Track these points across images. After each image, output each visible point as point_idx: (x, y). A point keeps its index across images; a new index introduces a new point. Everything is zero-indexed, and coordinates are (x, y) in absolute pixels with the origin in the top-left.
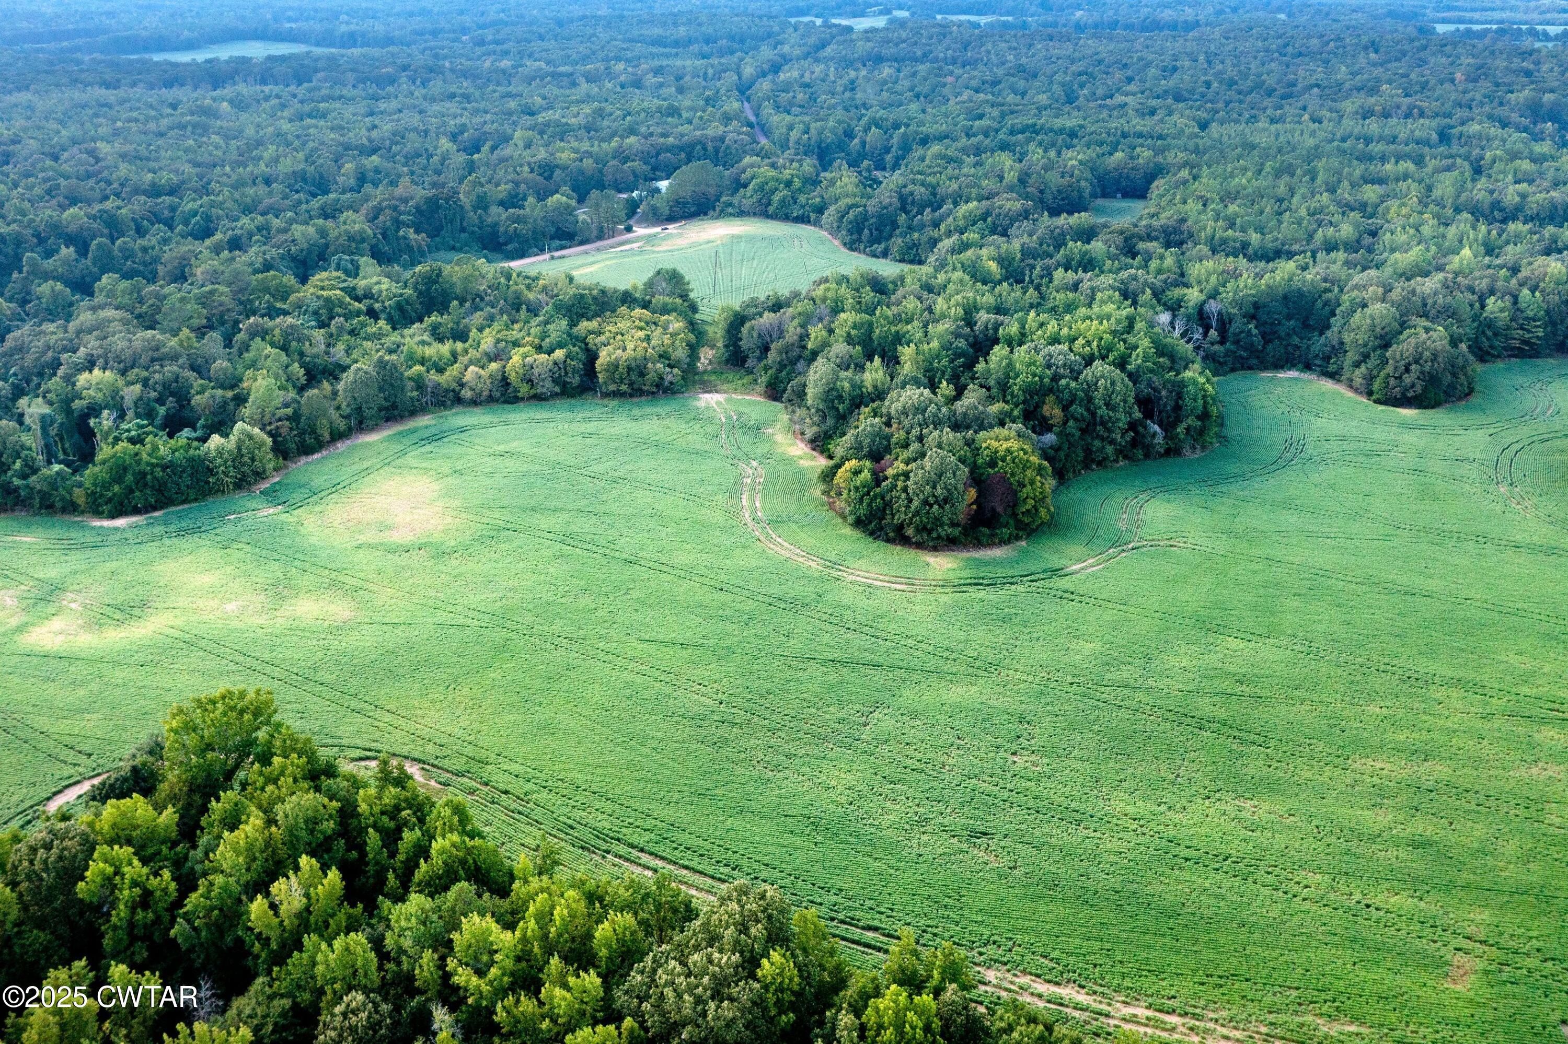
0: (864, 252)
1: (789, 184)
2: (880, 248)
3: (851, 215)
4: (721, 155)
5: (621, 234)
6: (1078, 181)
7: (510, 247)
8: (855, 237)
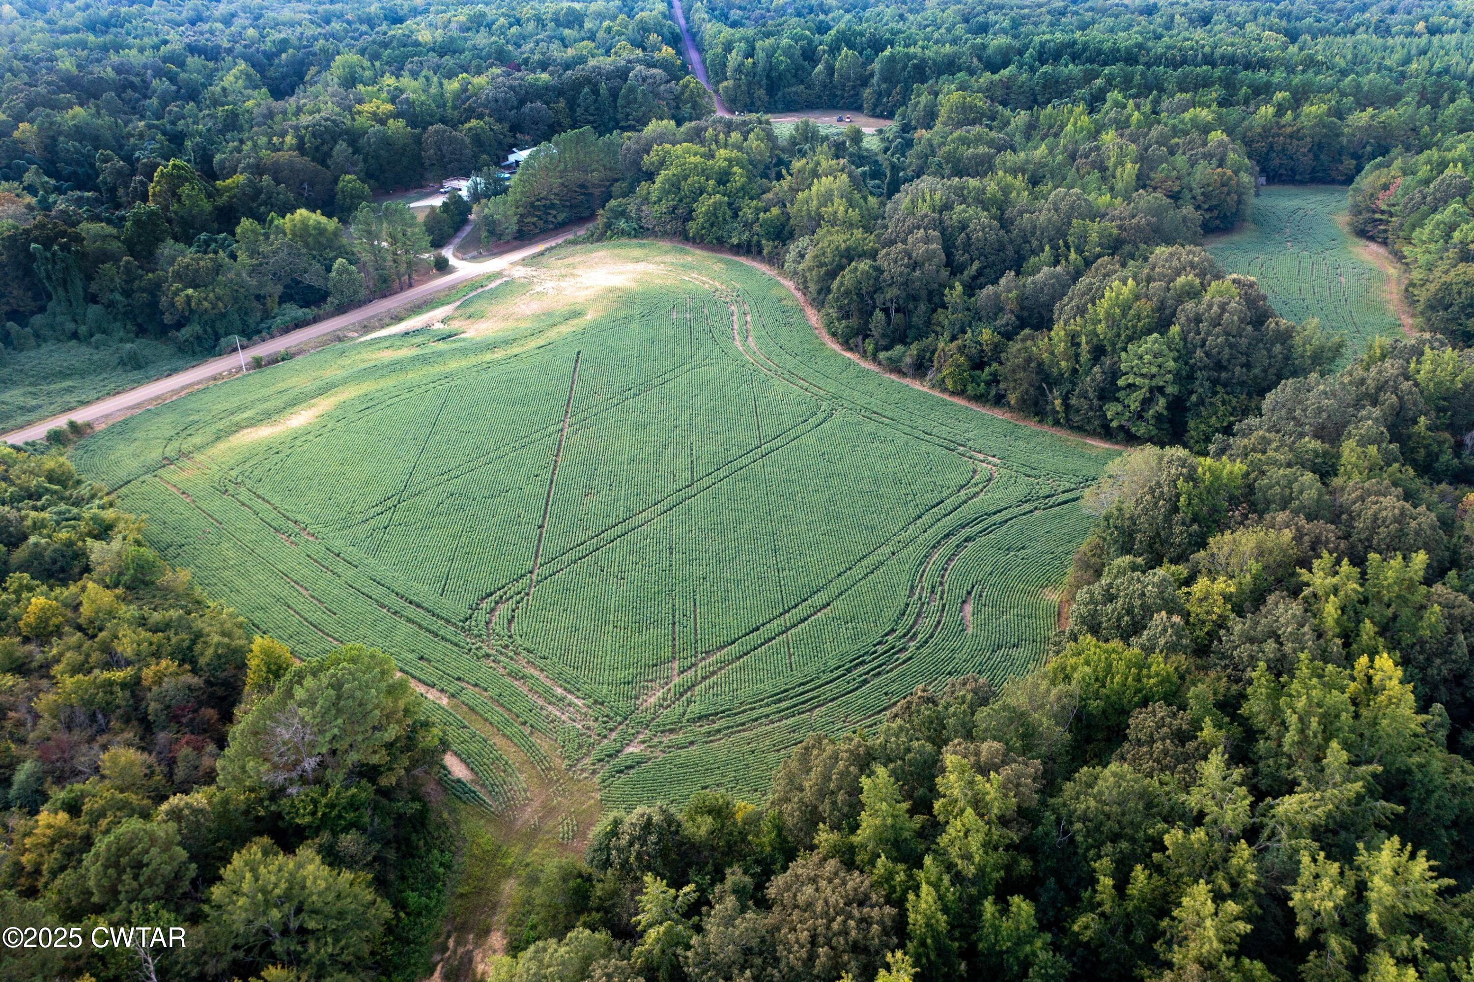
0: (875, 359)
1: (723, 178)
2: (908, 354)
3: (847, 278)
4: (620, 102)
5: (427, 277)
6: (1236, 173)
7: (185, 333)
8: (854, 322)
